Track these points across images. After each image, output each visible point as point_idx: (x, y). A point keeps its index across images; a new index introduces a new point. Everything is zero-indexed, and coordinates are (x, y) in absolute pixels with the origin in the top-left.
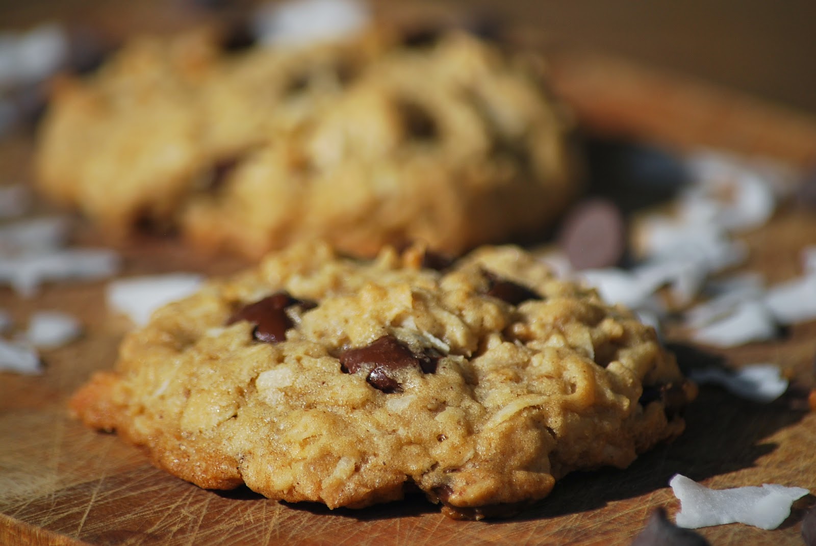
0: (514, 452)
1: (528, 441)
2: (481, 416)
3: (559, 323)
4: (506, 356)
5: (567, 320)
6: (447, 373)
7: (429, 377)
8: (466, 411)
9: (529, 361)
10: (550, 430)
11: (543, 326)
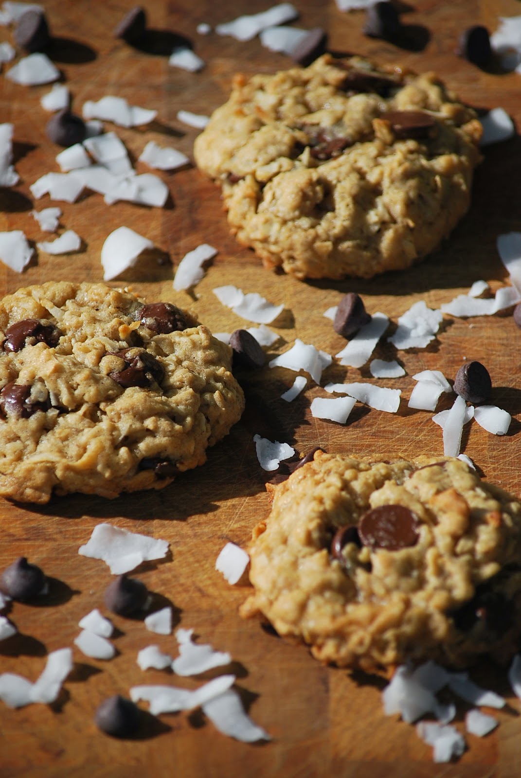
0: (30, 479)
1: (39, 477)
2: (30, 453)
3: (122, 412)
4: (73, 423)
5: (127, 411)
6: (34, 421)
7: (21, 420)
8: (25, 447)
9: (83, 430)
10: (56, 476)
11: (112, 410)
